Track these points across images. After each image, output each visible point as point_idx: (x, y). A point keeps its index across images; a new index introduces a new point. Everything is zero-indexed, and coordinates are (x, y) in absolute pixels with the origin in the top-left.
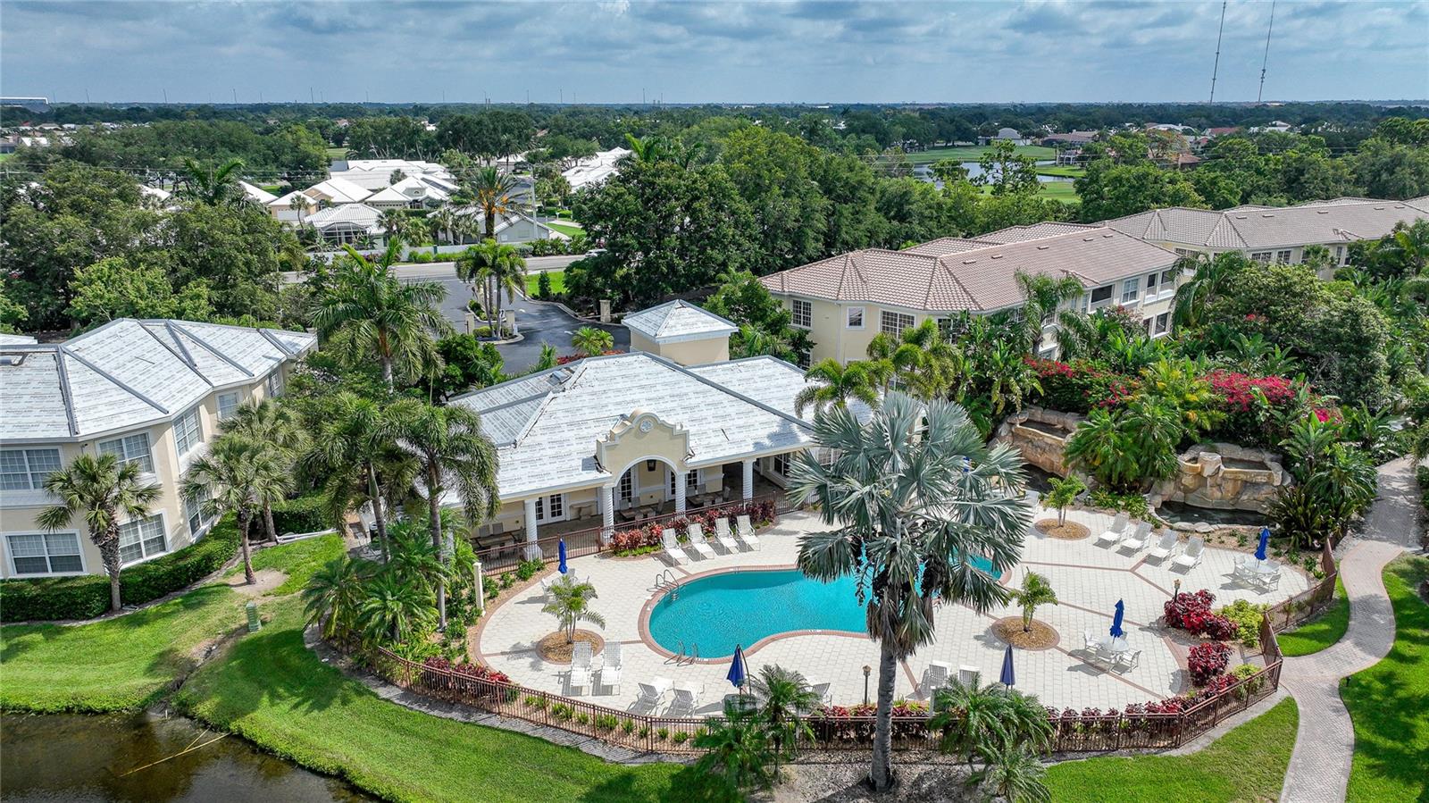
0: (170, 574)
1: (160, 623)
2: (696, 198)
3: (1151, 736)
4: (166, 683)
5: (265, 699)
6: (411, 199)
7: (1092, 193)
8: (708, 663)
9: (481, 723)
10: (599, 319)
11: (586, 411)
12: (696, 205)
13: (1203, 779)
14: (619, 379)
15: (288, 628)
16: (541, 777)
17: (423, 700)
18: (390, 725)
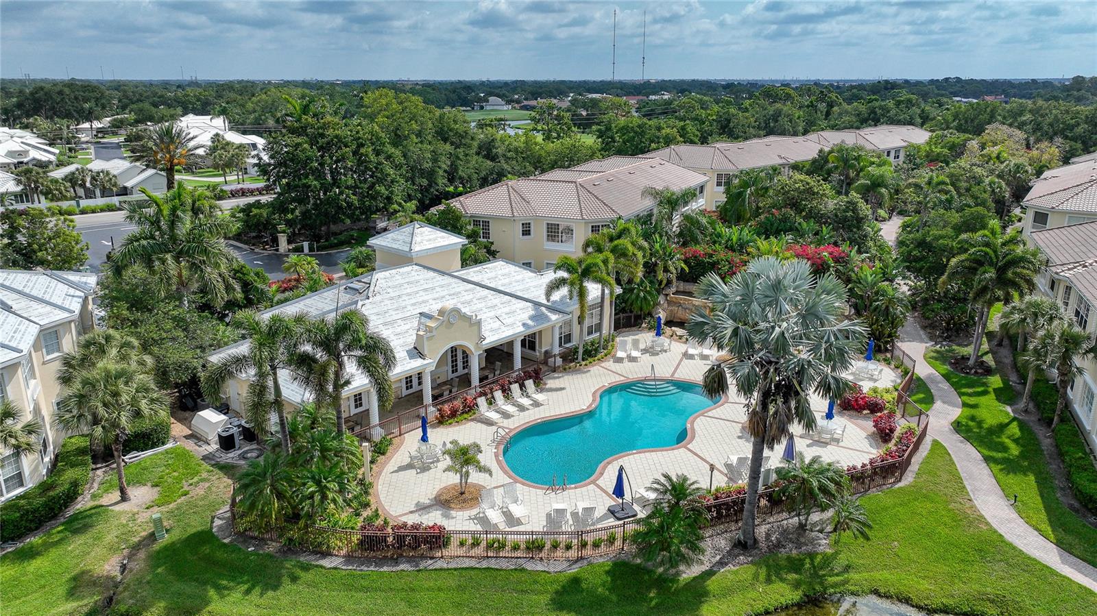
0: (45, 505)
1: (54, 553)
2: (362, 145)
3: (884, 478)
4: (96, 602)
5: (212, 593)
6: (16, 161)
7: (608, 137)
8: (576, 488)
9: (431, 567)
10: (277, 250)
11: (391, 312)
12: (363, 150)
13: (925, 496)
14: (406, 285)
15: (193, 531)
16: (507, 596)
17: (368, 561)
18: (349, 588)
